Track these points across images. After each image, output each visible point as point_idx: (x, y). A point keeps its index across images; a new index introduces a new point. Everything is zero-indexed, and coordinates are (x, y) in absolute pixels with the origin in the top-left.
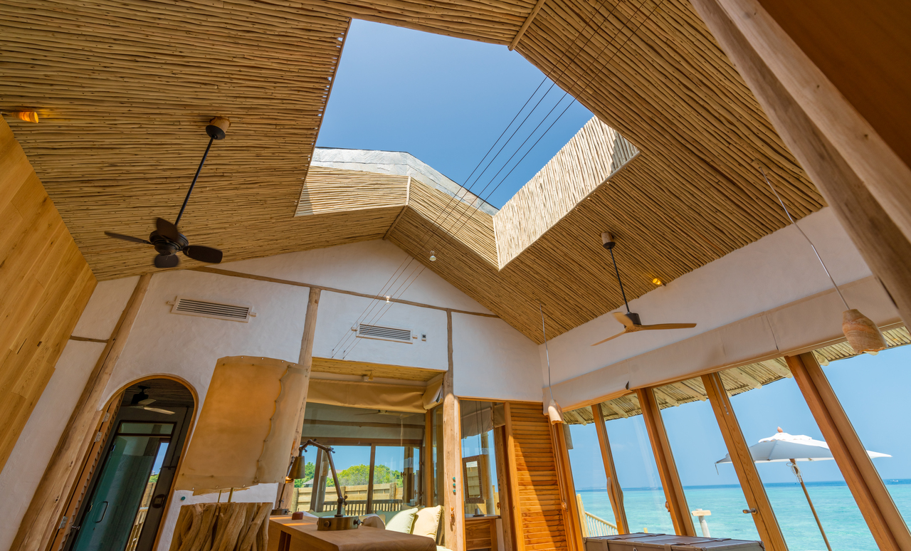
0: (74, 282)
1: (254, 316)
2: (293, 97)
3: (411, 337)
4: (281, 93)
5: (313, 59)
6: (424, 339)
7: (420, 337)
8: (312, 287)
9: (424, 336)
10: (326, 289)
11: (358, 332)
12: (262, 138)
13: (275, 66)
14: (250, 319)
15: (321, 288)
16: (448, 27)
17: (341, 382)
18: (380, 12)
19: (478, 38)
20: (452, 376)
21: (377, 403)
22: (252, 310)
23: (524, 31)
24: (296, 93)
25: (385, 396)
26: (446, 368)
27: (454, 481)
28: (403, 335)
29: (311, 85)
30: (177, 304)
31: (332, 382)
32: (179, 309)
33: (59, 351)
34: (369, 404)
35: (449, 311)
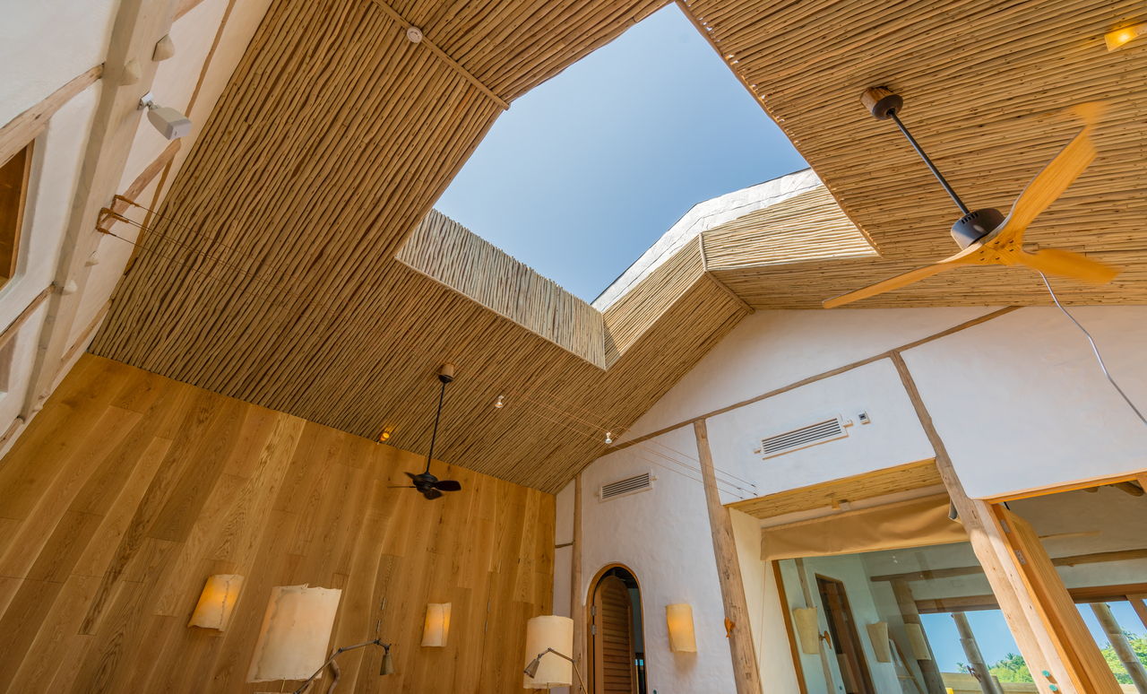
0: (524, 506)
1: (655, 480)
2: (451, 319)
3: (842, 428)
4: (441, 325)
5: (420, 293)
6: (864, 420)
7: (857, 421)
8: (693, 421)
9: (862, 417)
10: (709, 415)
11: (763, 452)
12: (482, 352)
13: (414, 319)
14: (653, 484)
15: (703, 418)
16: (443, 177)
17: (816, 521)
18: (398, 234)
19: (473, 146)
20: (949, 463)
21: (877, 540)
22: (652, 473)
23: (487, 91)
24: (448, 316)
25: (888, 526)
26: (930, 454)
27: (1050, 678)
28: (828, 429)
29: (446, 304)
30: (601, 493)
31: (804, 523)
32: (606, 496)
33: (549, 561)
34: (863, 545)
35: (895, 355)
